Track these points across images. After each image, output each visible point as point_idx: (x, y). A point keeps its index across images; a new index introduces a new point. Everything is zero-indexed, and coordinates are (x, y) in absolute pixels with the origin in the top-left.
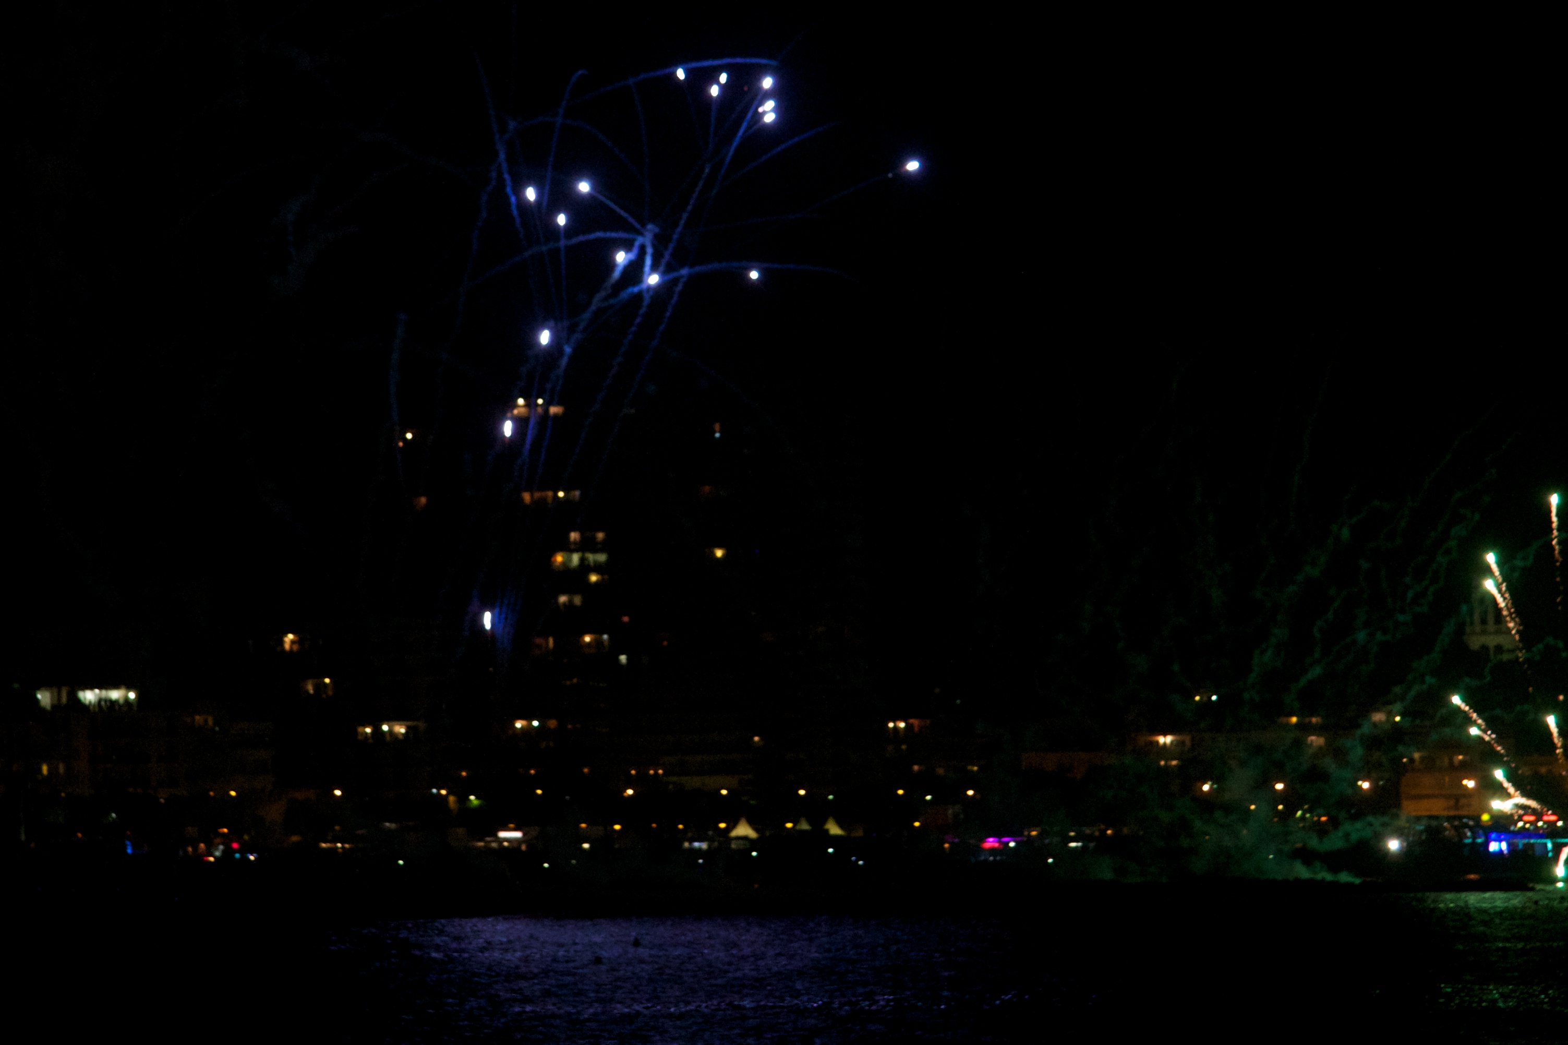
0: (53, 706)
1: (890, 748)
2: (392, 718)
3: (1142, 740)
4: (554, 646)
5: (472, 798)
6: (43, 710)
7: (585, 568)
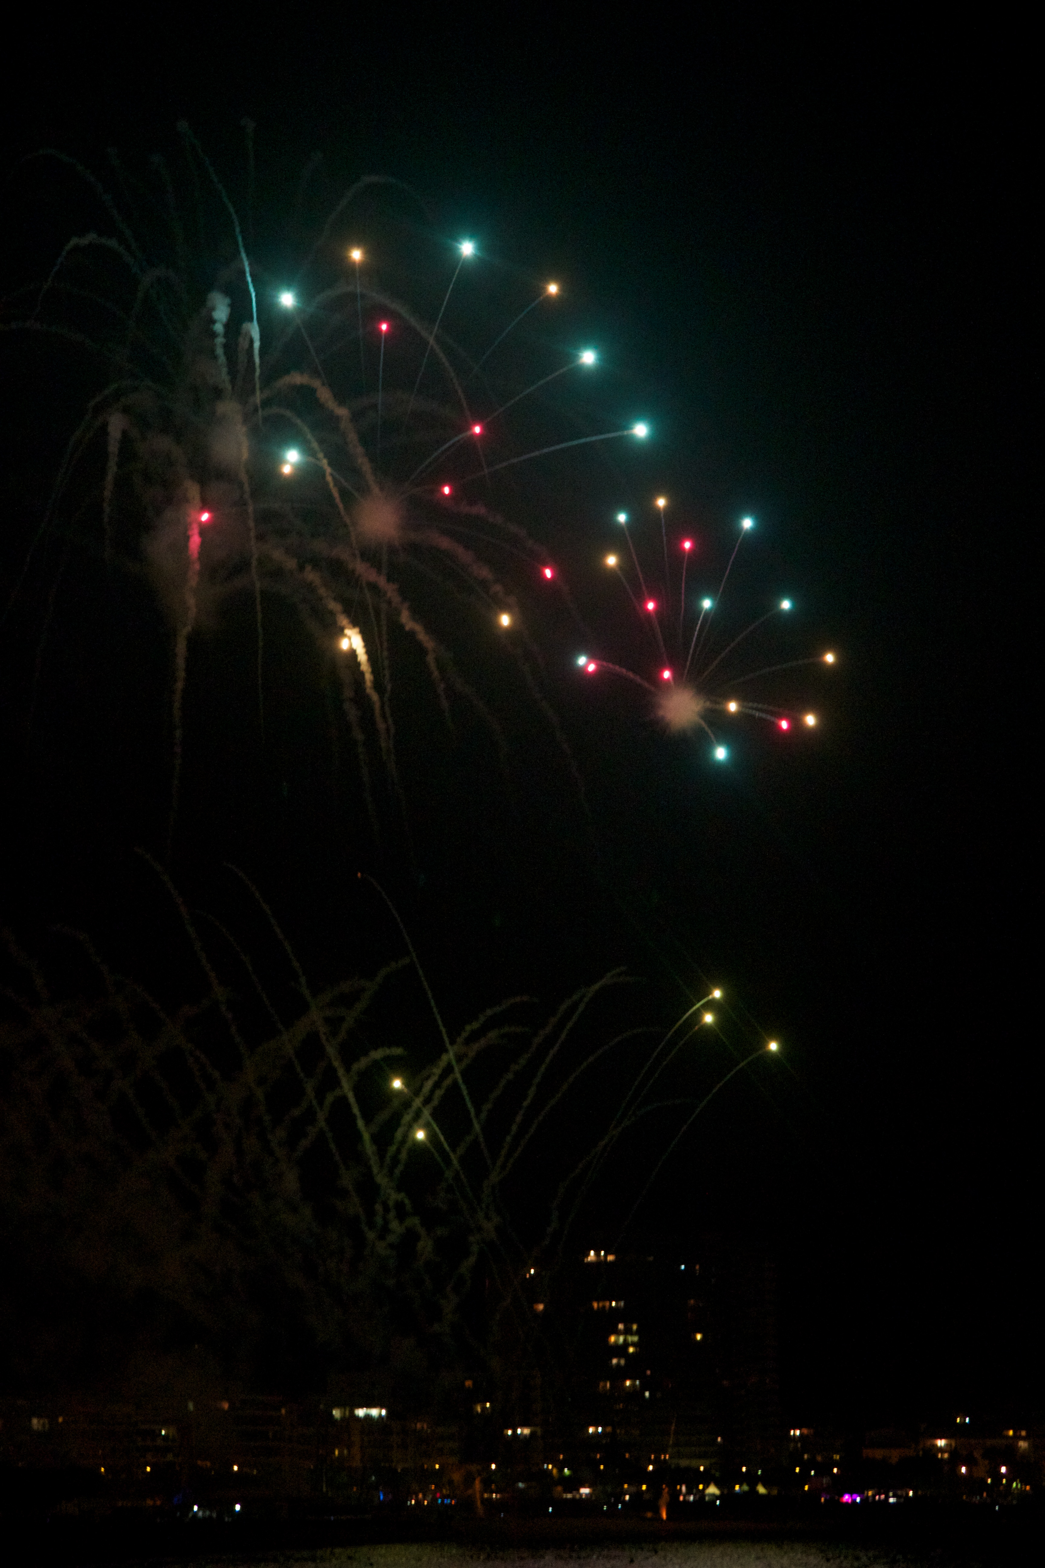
0: (341, 1417)
1: (792, 1445)
2: (523, 1425)
3: (928, 1443)
4: (610, 1387)
5: (566, 1470)
6: (336, 1420)
7: (626, 1345)
